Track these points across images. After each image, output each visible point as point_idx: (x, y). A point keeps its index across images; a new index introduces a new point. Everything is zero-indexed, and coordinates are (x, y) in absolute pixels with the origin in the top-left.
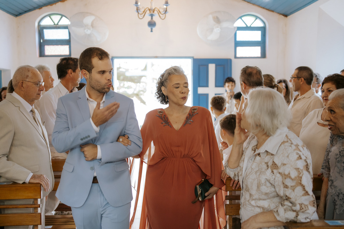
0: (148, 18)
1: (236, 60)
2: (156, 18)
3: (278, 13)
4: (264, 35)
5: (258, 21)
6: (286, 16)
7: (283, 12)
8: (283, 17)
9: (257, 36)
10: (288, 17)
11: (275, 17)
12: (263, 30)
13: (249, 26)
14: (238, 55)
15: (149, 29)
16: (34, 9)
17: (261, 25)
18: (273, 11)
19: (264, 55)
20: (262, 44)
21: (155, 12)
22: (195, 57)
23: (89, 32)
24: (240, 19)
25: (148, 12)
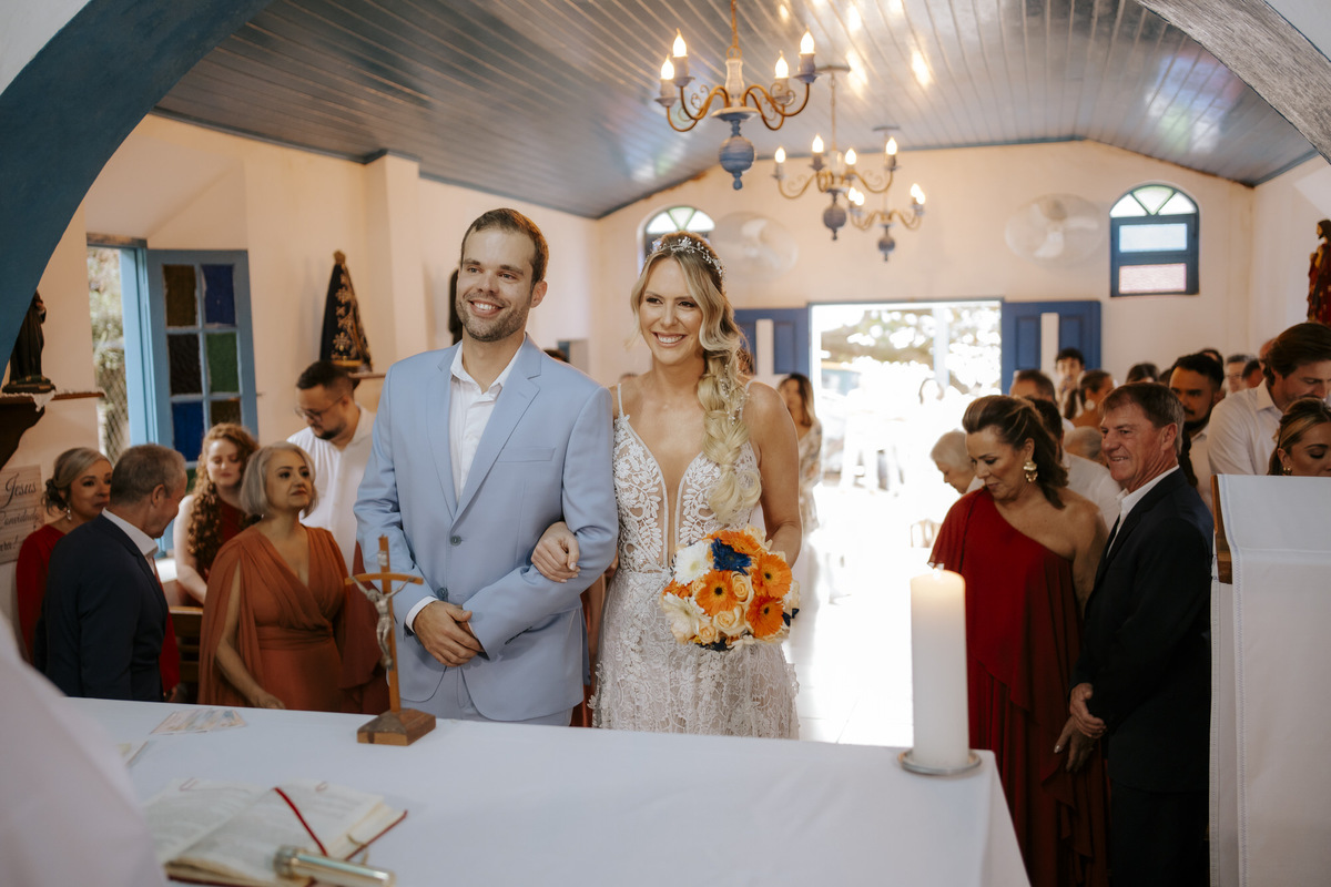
0: (877, 232)
1: (1117, 301)
2: (897, 231)
3: (1229, 179)
4: (1193, 236)
5: (1179, 198)
6: (1250, 184)
7: (1241, 176)
8: (1242, 188)
9: (1176, 238)
10: (1259, 188)
11: (1221, 188)
12: (1192, 222)
13: (1153, 212)
14: (1124, 287)
15: (881, 255)
16: (635, 200)
17: (1187, 208)
18: (1214, 175)
19: (1193, 287)
20: (1189, 257)
21: (896, 218)
22: (1010, 298)
23: (753, 253)
24: (1129, 198)
25: (878, 220)
